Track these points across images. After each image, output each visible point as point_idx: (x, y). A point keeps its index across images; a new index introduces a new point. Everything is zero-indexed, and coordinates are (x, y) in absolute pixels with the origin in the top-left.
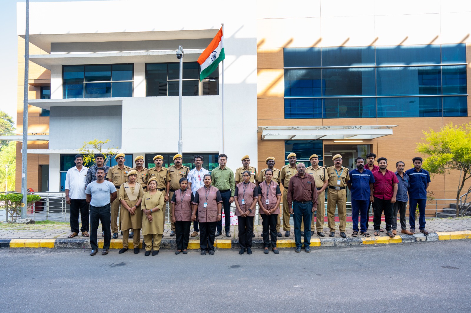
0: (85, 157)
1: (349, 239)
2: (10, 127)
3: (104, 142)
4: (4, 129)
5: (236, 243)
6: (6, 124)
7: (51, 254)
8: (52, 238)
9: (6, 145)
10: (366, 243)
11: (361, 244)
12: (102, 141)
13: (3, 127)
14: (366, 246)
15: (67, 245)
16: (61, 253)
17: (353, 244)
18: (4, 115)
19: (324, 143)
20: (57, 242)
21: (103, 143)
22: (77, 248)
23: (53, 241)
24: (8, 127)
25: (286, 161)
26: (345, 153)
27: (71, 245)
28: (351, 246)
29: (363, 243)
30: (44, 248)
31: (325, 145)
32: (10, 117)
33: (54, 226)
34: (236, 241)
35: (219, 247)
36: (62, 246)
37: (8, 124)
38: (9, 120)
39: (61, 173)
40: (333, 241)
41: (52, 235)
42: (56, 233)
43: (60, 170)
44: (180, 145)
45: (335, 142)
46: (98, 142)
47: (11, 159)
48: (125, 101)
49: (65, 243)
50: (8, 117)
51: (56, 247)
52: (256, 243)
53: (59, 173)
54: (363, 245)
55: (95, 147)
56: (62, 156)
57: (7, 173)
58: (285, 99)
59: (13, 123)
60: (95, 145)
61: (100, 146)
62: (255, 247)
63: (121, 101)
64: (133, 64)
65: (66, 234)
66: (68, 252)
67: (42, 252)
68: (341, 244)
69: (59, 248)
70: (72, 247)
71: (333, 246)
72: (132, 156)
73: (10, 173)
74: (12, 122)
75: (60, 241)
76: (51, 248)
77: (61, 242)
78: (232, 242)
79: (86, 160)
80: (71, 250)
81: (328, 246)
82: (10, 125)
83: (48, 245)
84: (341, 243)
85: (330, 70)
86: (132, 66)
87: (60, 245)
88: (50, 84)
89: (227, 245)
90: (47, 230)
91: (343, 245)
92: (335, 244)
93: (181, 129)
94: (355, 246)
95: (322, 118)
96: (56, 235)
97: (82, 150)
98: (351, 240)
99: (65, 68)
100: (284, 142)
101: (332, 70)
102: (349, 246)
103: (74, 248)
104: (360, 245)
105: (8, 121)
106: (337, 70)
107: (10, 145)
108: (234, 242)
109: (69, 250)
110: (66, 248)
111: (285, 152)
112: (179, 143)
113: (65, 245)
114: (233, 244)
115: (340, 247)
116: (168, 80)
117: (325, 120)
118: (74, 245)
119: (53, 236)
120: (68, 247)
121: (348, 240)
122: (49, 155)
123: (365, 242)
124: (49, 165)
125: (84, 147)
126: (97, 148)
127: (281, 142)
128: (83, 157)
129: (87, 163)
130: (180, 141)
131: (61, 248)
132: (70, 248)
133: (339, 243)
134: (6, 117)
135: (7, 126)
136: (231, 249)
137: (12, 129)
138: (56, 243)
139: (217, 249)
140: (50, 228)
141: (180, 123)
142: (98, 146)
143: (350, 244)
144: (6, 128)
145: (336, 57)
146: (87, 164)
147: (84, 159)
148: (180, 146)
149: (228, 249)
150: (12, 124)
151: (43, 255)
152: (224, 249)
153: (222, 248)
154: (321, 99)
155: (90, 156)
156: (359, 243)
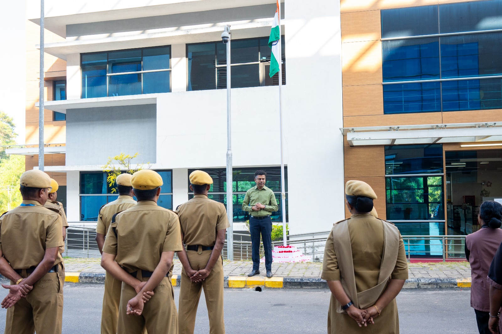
0: (110, 175)
1: (439, 280)
2: (10, 133)
3: (132, 156)
4: (3, 135)
5: (289, 281)
6: (6, 129)
7: (76, 288)
8: (76, 272)
9: (6, 159)
10: (463, 286)
11: (456, 286)
12: (130, 156)
13: (2, 134)
14: (461, 289)
15: (92, 280)
16: (87, 288)
17: (444, 286)
18: (3, 116)
19: (445, 149)
20: (82, 276)
21: (132, 158)
22: (103, 284)
23: (78, 275)
24: (8, 133)
25: (386, 176)
26: (490, 162)
27: (97, 279)
28: (441, 288)
29: (458, 285)
30: (68, 282)
31: (446, 152)
32: (10, 119)
33: (77, 260)
34: (288, 279)
35: (267, 286)
36: (87, 280)
37: (8, 128)
38: (9, 122)
39: (80, 197)
40: (416, 281)
41: (75, 269)
42: (80, 267)
43: (80, 193)
44: (229, 157)
45: (462, 146)
46: (124, 157)
47: (13, 178)
48: (160, 98)
49: (90, 277)
50: (8, 119)
51: (81, 281)
52: (314, 281)
53: (79, 197)
54: (457, 289)
55: (122, 162)
56: (82, 174)
57: (10, 198)
58: (384, 85)
59: (15, 127)
60: (122, 161)
61: (127, 162)
62: (313, 287)
63: (155, 99)
64: (169, 46)
65: (91, 269)
66: (94, 287)
67: (66, 286)
68: (427, 286)
69: (84, 283)
70: (98, 282)
71: (416, 288)
72: (170, 172)
73: (14, 198)
74: (12, 126)
75: (85, 275)
76: (76, 283)
77: (86, 277)
78: (284, 280)
79: (112, 179)
80: (97, 285)
81: (409, 287)
82: (10, 130)
83: (72, 279)
84: (427, 284)
85: (453, 38)
86: (168, 48)
87: (85, 280)
88: (65, 77)
89: (277, 283)
90: (70, 264)
91: (429, 287)
92: (418, 285)
93: (230, 136)
94: (447, 288)
95: (440, 111)
96: (80, 269)
97: (106, 167)
98: (442, 281)
99: (83, 56)
100: (383, 149)
101: (456, 38)
102: (438, 288)
103: (100, 283)
104: (454, 288)
105: (8, 124)
106: (463, 37)
107: (12, 158)
108: (286, 280)
109: (94, 285)
110: (91, 283)
111: (385, 163)
112: (228, 155)
113: (90, 280)
114: (285, 282)
115: (426, 289)
116: (216, 66)
117: (445, 114)
118: (100, 280)
119: (77, 270)
120: (93, 282)
121: (436, 281)
122: (66, 173)
123: (460, 284)
124: (66, 186)
125: (108, 164)
126: (125, 165)
127: (379, 149)
128: (108, 175)
129: (113, 183)
130: (229, 152)
131: (86, 283)
132: (96, 283)
133: (424, 284)
134: (5, 119)
135: (6, 131)
136: (283, 288)
137: (13, 135)
138: (80, 277)
139: (265, 288)
140: (73, 262)
141: (228, 129)
142: (125, 162)
143: (440, 287)
144: (6, 135)
145: (461, 18)
146: (112, 185)
147: (109, 178)
148: (229, 159)
149: (279, 288)
150: (13, 128)
151: (68, 289)
152: (274, 288)
153: (271, 287)
154: (440, 82)
155: (116, 174)
156: (453, 285)
